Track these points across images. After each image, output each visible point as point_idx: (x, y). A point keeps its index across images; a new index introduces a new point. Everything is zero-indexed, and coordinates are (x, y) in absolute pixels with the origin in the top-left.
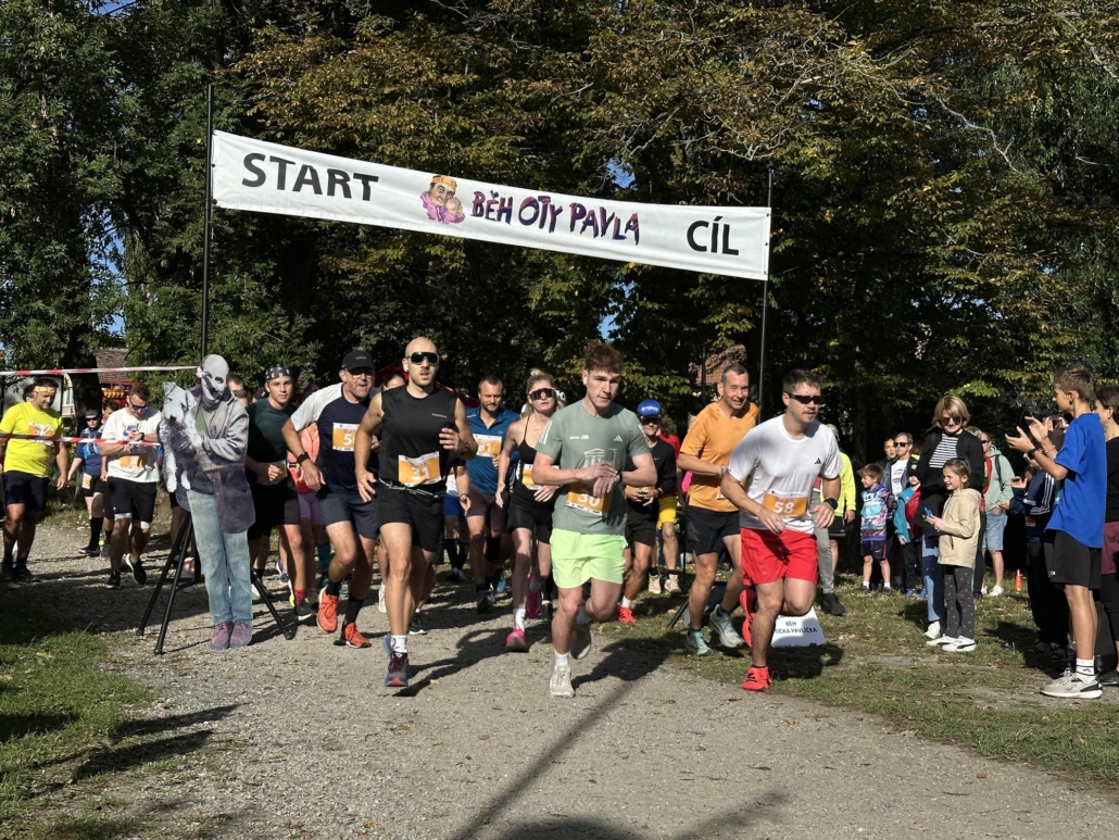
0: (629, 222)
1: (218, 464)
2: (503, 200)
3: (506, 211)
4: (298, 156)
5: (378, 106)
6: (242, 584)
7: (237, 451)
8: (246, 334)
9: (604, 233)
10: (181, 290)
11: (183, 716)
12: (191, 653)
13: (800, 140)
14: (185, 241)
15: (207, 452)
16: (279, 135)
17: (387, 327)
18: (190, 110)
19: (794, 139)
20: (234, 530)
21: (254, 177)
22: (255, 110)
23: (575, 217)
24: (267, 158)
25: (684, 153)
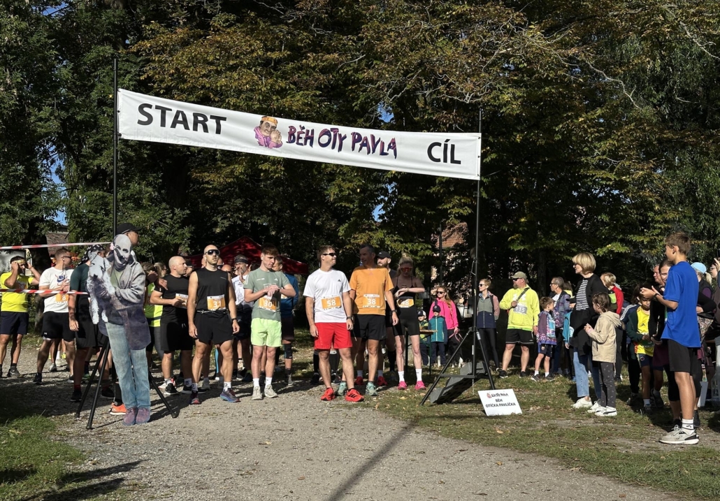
0: (390, 144)
1: (126, 305)
2: (308, 131)
3: (310, 138)
4: (174, 105)
5: (225, 73)
6: (143, 383)
7: (138, 296)
8: (144, 222)
9: (374, 151)
10: (101, 193)
11: (105, 470)
12: (110, 428)
13: (499, 90)
14: (102, 162)
15: (119, 298)
16: (162, 92)
17: (235, 215)
18: (104, 77)
19: (495, 89)
20: (137, 348)
21: (145, 119)
22: (146, 76)
23: (355, 141)
24: (154, 107)
25: (425, 99)
